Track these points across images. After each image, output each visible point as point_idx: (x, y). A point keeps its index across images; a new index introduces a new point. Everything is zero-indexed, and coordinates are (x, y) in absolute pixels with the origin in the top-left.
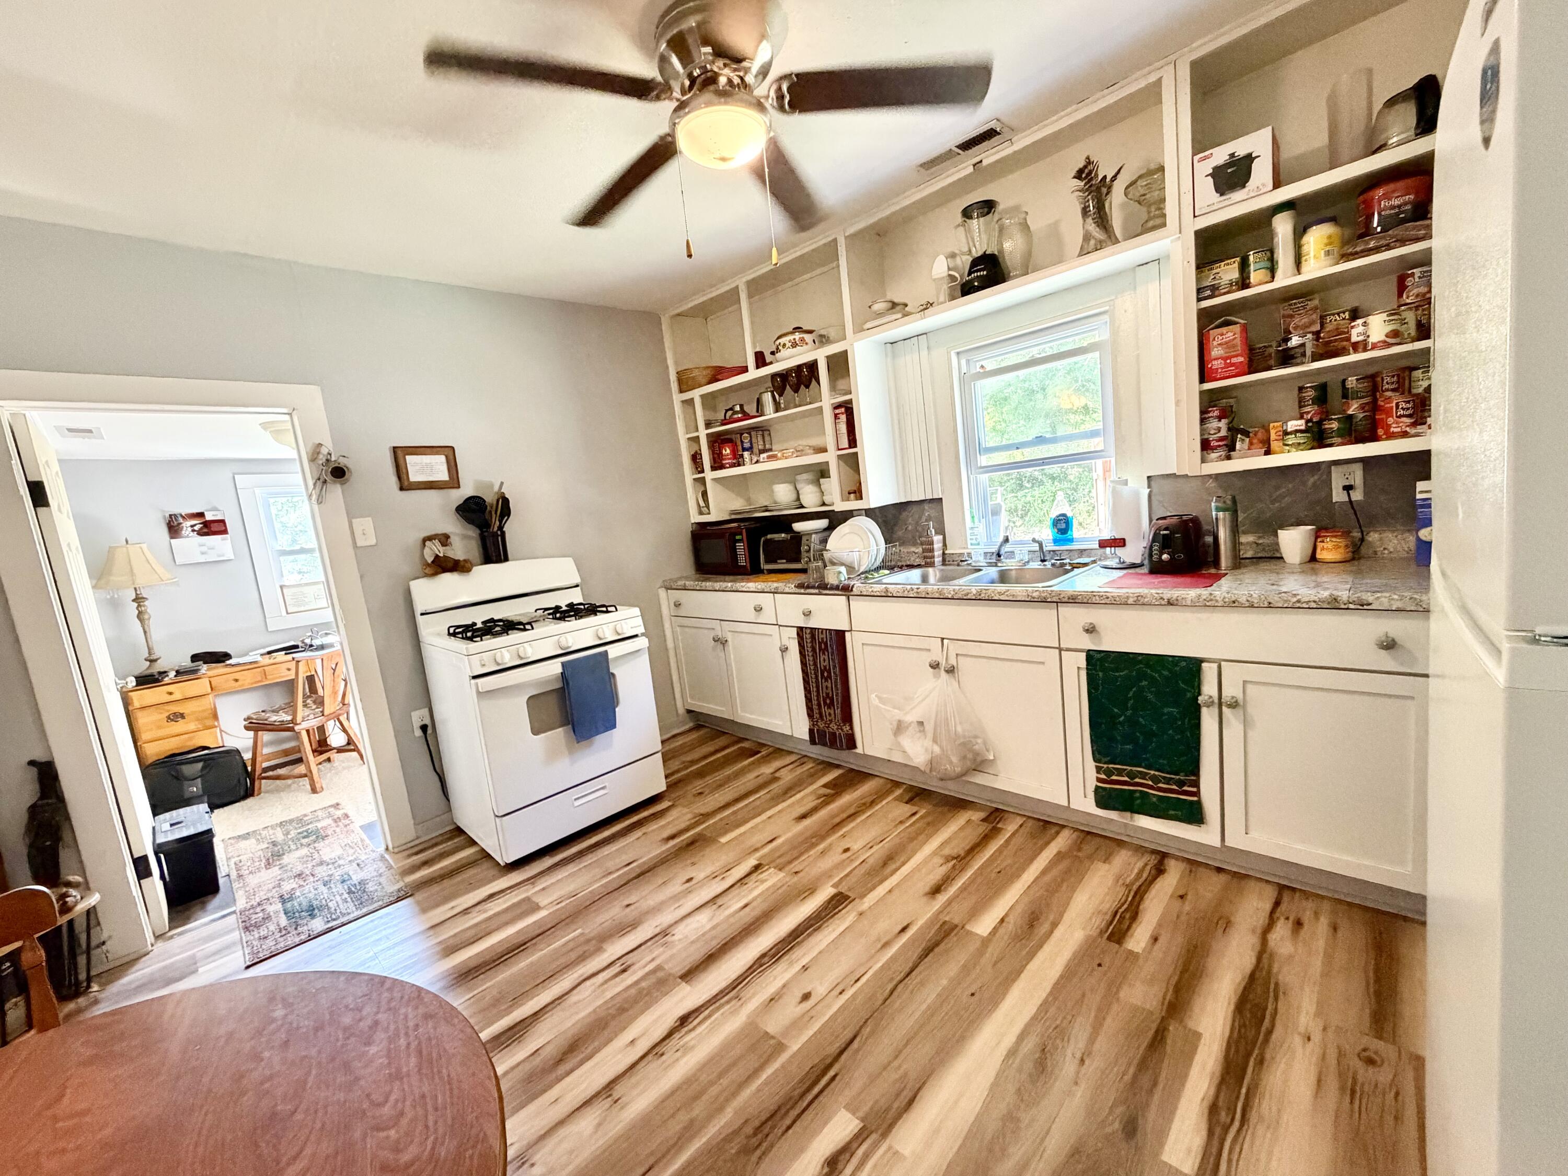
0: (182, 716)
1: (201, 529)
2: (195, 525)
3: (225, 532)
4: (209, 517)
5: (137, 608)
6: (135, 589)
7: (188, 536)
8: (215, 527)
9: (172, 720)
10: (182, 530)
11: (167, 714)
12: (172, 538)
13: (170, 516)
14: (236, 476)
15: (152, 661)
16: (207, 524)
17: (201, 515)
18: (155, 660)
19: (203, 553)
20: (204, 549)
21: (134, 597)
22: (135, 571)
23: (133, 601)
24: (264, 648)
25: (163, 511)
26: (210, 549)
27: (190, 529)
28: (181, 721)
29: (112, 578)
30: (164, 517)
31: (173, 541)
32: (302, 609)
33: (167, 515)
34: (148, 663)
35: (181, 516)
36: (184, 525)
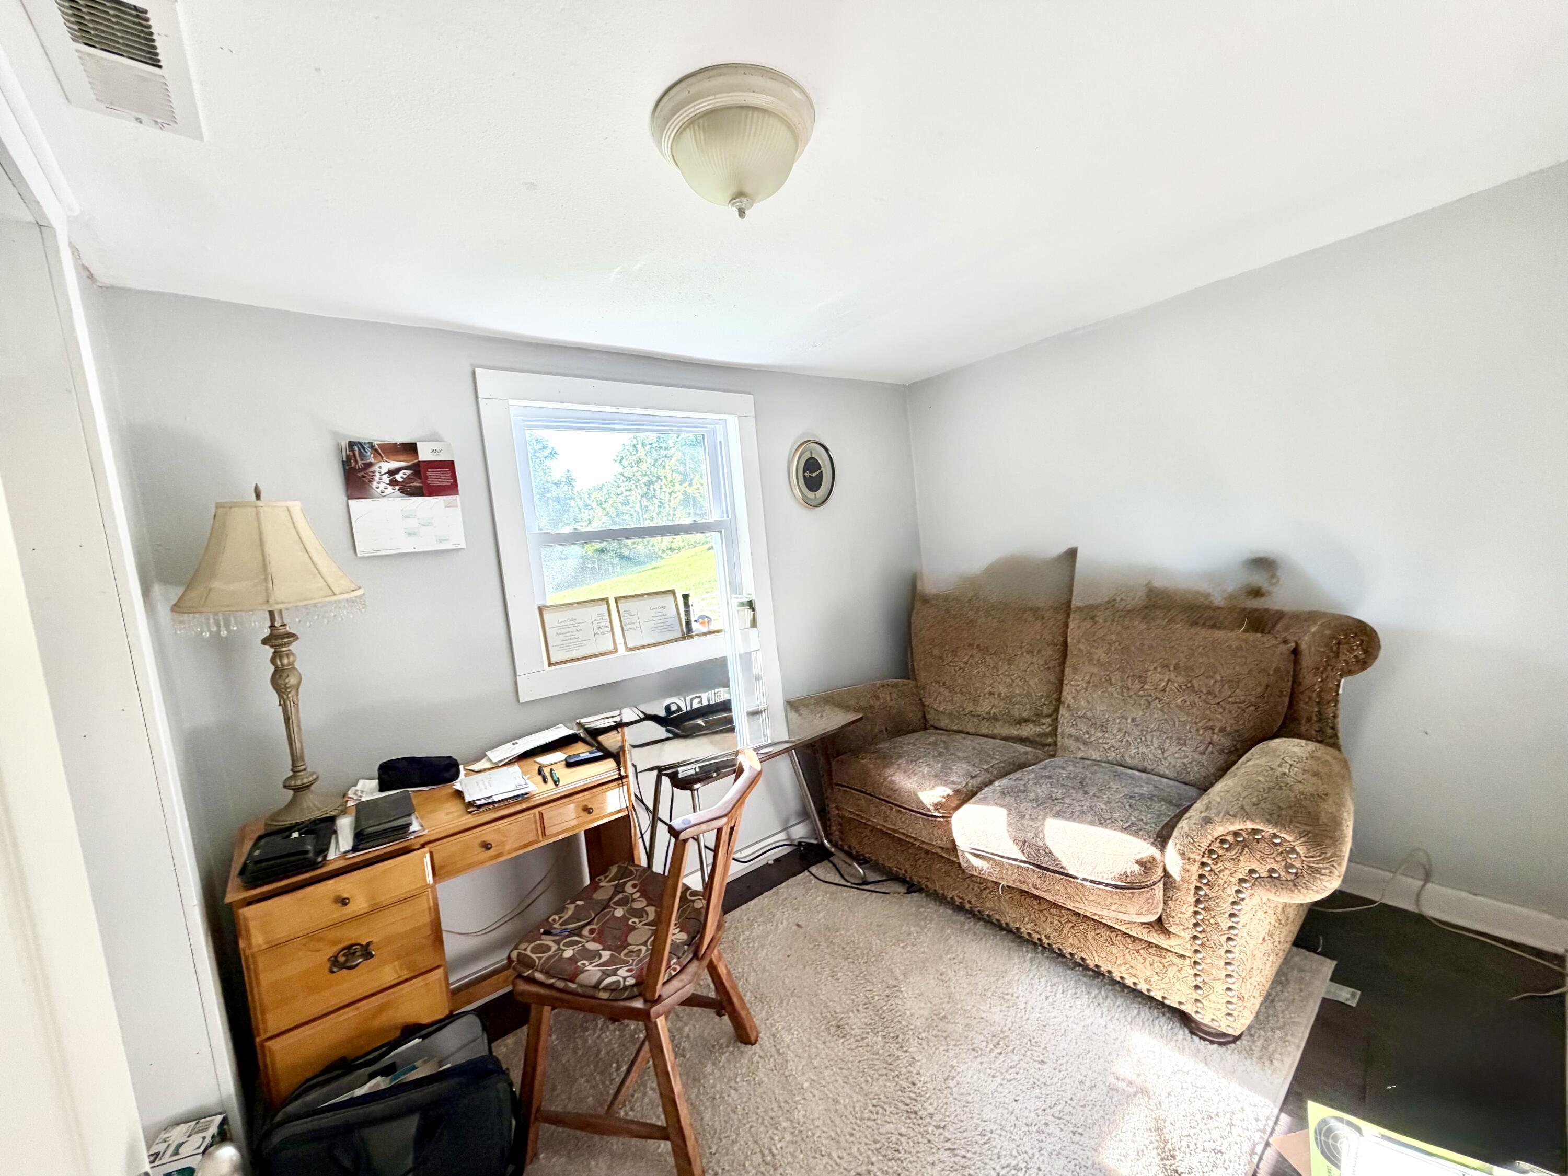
0: (366, 952)
1: (408, 479)
2: (397, 471)
3: (451, 488)
4: (425, 454)
5: (273, 660)
6: (271, 613)
7: (382, 495)
8: (434, 478)
9: (343, 966)
10: (371, 480)
11: (331, 951)
12: (350, 497)
13: (351, 444)
14: (477, 370)
15: (298, 790)
16: (419, 469)
17: (410, 448)
18: (307, 787)
19: (410, 534)
20: (413, 523)
21: (267, 632)
22: (273, 568)
23: (265, 642)
24: (513, 738)
25: (336, 434)
26: (424, 524)
27: (386, 479)
28: (365, 966)
29: (217, 584)
30: (339, 447)
31: (353, 503)
32: (574, 654)
33: (345, 444)
34: (291, 792)
35: (372, 446)
36: (376, 468)
